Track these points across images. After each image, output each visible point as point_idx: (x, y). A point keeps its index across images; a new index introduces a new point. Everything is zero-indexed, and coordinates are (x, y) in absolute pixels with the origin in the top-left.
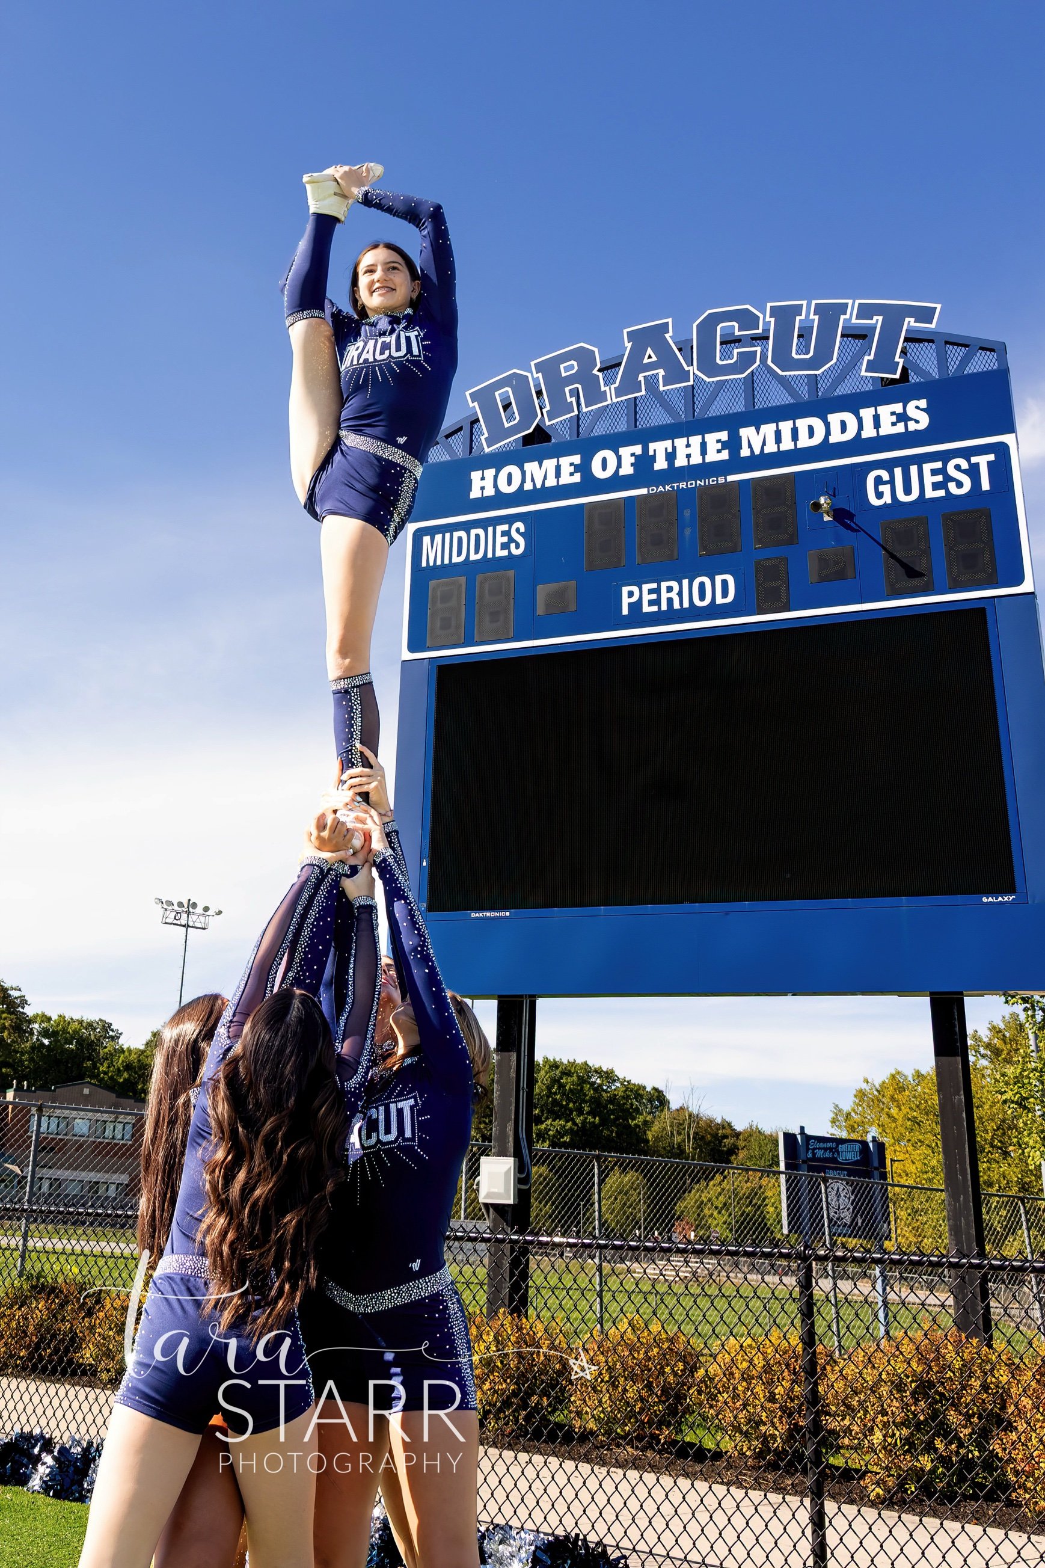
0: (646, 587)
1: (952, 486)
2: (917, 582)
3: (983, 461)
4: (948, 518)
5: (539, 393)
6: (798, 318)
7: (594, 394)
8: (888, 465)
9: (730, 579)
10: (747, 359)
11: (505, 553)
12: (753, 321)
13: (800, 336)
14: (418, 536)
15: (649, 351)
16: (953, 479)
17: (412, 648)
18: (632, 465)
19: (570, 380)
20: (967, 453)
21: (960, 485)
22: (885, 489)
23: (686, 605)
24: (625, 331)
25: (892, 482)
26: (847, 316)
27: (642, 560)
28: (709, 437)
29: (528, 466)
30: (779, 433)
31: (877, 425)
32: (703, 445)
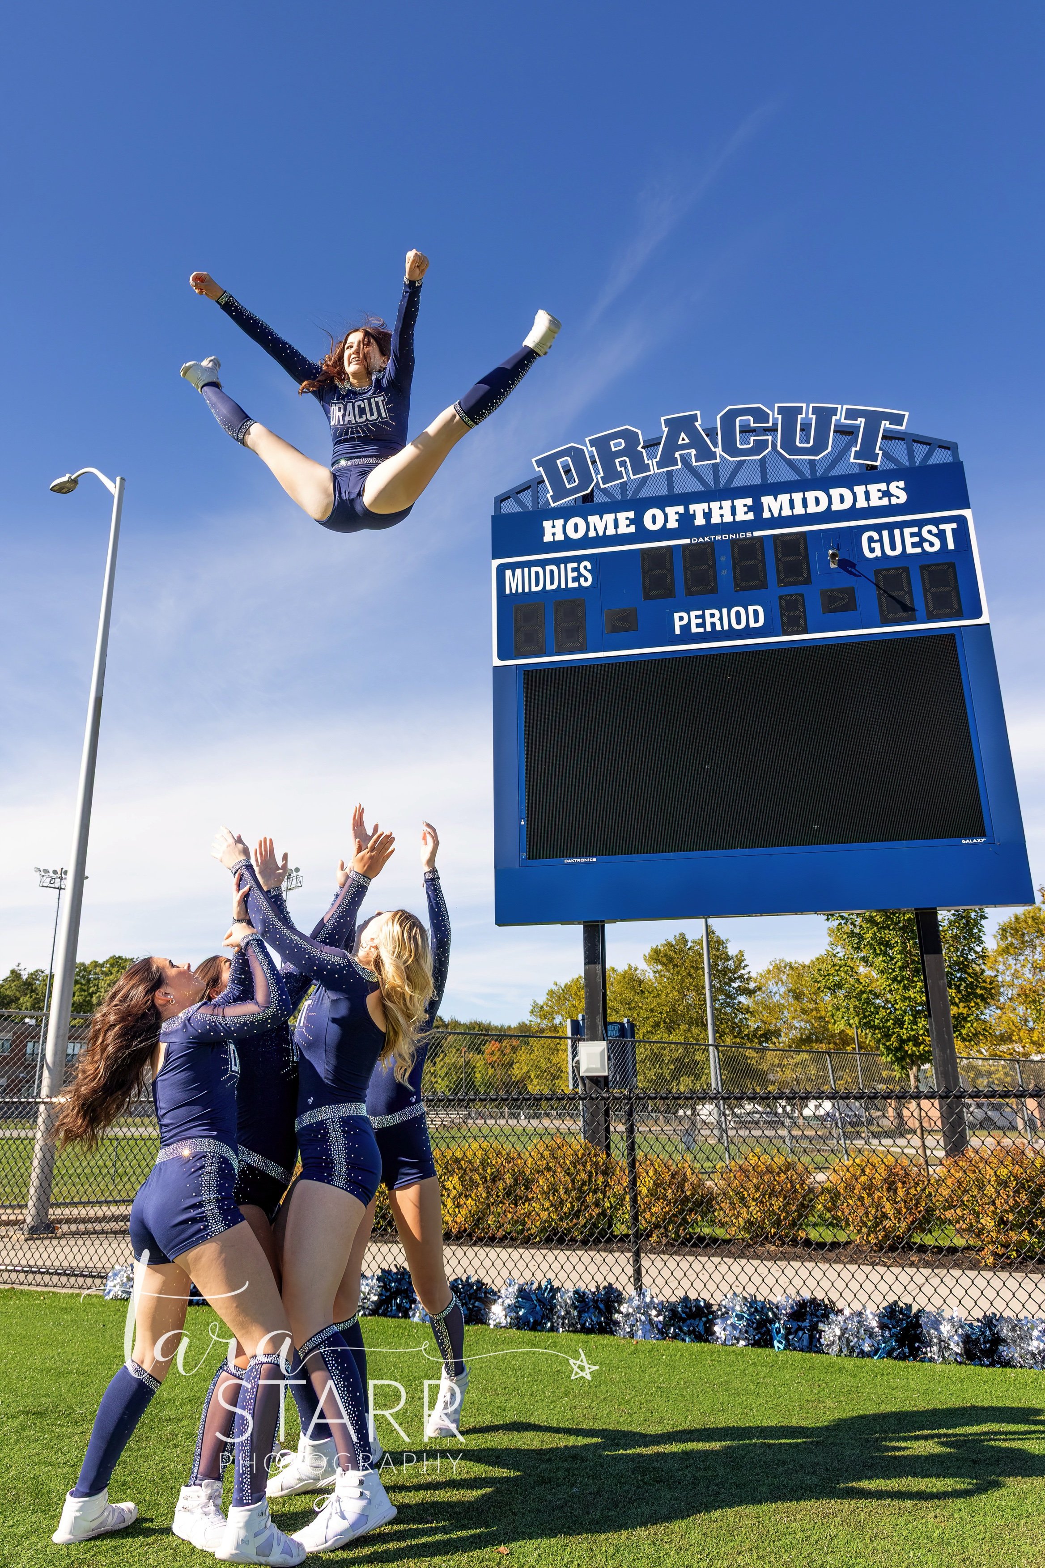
0: (693, 614)
1: (926, 545)
3: (948, 528)
4: (923, 568)
5: (594, 462)
6: (800, 417)
7: (639, 466)
8: (878, 528)
9: (759, 609)
10: (760, 446)
11: (576, 585)
12: (764, 417)
13: (802, 430)
14: (501, 569)
15: (683, 435)
16: (927, 541)
17: (501, 657)
18: (677, 520)
19: (619, 454)
20: (936, 522)
21: (932, 545)
22: (876, 546)
23: (726, 627)
24: (662, 419)
25: (881, 540)
26: (838, 417)
27: (689, 593)
28: (736, 502)
29: (591, 519)
30: (791, 501)
31: (867, 498)
32: (732, 508)
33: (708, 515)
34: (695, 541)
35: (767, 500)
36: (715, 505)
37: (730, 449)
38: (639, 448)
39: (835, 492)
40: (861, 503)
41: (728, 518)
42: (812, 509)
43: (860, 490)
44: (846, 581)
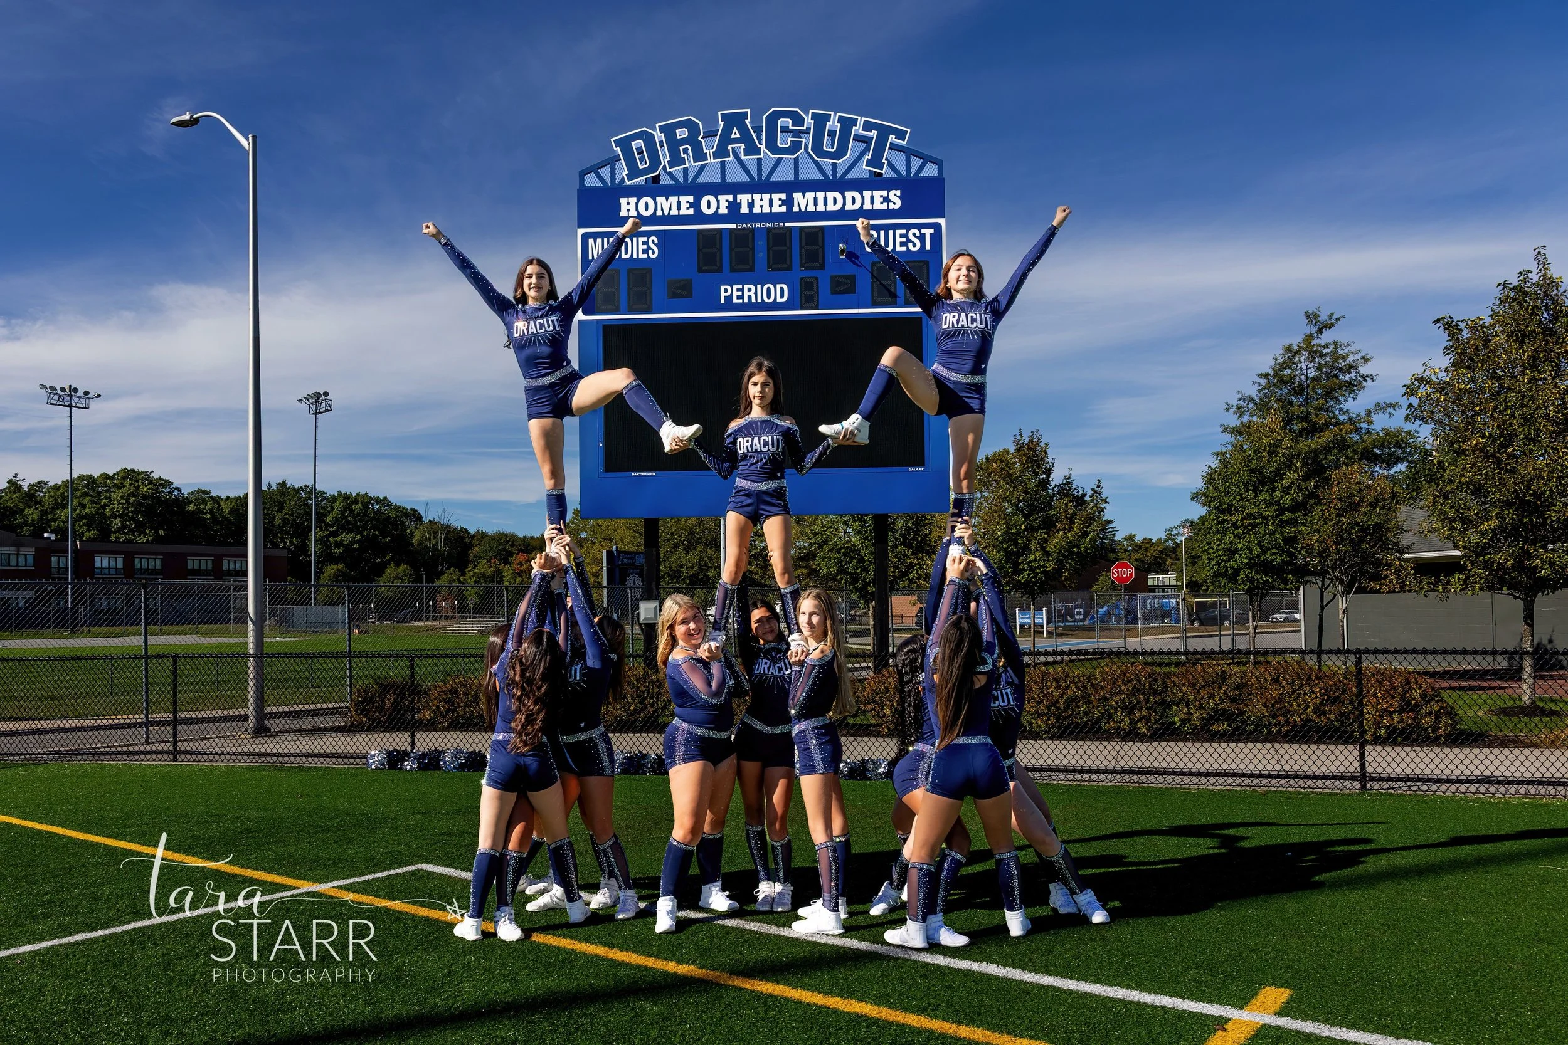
0: (735, 287)
1: (910, 245)
2: (892, 299)
3: (928, 232)
5: (661, 146)
6: (828, 123)
7: (699, 155)
9: (785, 287)
10: (796, 146)
11: (645, 256)
12: (798, 120)
13: (829, 136)
14: (585, 237)
15: (735, 130)
16: (911, 241)
18: (726, 207)
19: (684, 141)
20: (920, 227)
21: (914, 245)
23: (759, 300)
24: (719, 113)
26: (857, 127)
27: (733, 270)
28: (774, 196)
29: (658, 199)
30: (816, 199)
31: (872, 203)
32: (771, 201)
33: (751, 205)
34: (740, 226)
35: (797, 196)
36: (757, 197)
37: (772, 146)
38: (700, 138)
39: (849, 195)
40: (867, 206)
41: (766, 209)
42: (831, 207)
43: (867, 194)
44: (850, 269)
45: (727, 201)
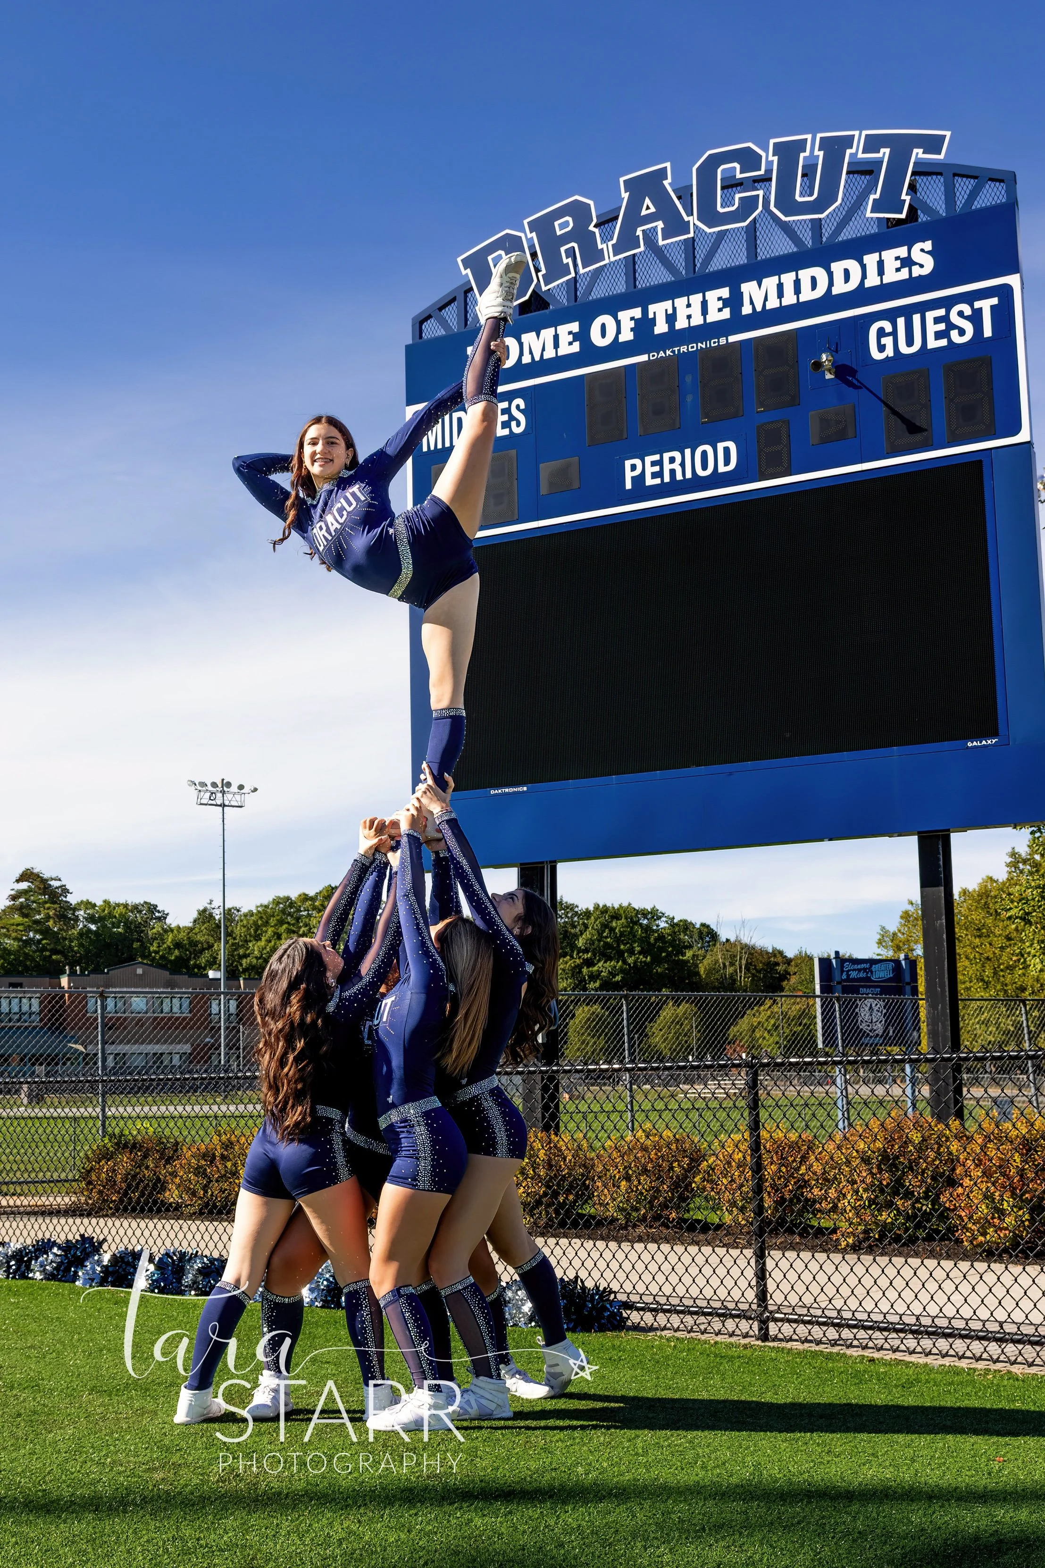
0: (649, 459)
1: (955, 334)
2: (918, 437)
3: (986, 306)
4: (950, 368)
5: (534, 255)
6: (802, 155)
7: (592, 254)
8: (891, 315)
9: (732, 445)
10: (749, 205)
11: (506, 432)
12: (754, 162)
13: (803, 175)
15: (647, 201)
16: (956, 327)
18: (632, 329)
19: (566, 238)
20: (970, 298)
21: (964, 332)
22: (888, 341)
23: (689, 475)
24: (622, 180)
25: (894, 334)
26: (853, 150)
27: (644, 431)
28: (710, 295)
29: (525, 338)
30: (780, 287)
31: (881, 272)
32: (704, 304)
33: (671, 318)
34: (654, 356)
35: (748, 288)
36: (681, 302)
37: (709, 215)
38: (591, 228)
39: (838, 267)
40: (873, 280)
41: (698, 320)
42: (807, 295)
43: (871, 260)
44: (845, 396)
45: (632, 319)
